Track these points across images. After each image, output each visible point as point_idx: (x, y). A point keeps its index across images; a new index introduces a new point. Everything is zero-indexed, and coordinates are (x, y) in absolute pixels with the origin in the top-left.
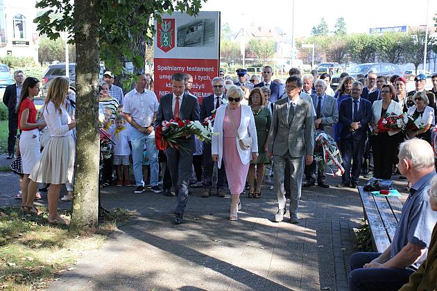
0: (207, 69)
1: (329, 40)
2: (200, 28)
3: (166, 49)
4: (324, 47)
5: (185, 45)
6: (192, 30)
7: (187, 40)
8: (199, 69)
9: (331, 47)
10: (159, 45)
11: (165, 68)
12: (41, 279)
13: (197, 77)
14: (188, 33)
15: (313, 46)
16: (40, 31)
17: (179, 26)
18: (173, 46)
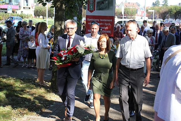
0: (109, 20)
1: (160, 8)
2: (107, 2)
3: (91, 11)
4: (158, 11)
5: (100, 9)
6: (103, 3)
7: (101, 7)
8: (105, 20)
9: (161, 11)
10: (88, 10)
11: (91, 20)
12: (39, 110)
13: (105, 24)
14: (101, 4)
15: (153, 11)
16: (39, 2)
17: (97, 1)
18: (94, 10)
